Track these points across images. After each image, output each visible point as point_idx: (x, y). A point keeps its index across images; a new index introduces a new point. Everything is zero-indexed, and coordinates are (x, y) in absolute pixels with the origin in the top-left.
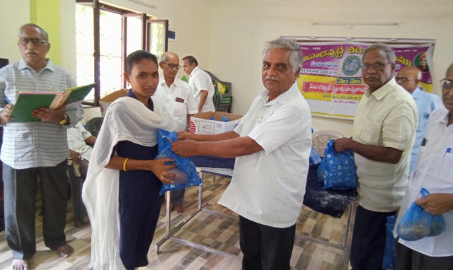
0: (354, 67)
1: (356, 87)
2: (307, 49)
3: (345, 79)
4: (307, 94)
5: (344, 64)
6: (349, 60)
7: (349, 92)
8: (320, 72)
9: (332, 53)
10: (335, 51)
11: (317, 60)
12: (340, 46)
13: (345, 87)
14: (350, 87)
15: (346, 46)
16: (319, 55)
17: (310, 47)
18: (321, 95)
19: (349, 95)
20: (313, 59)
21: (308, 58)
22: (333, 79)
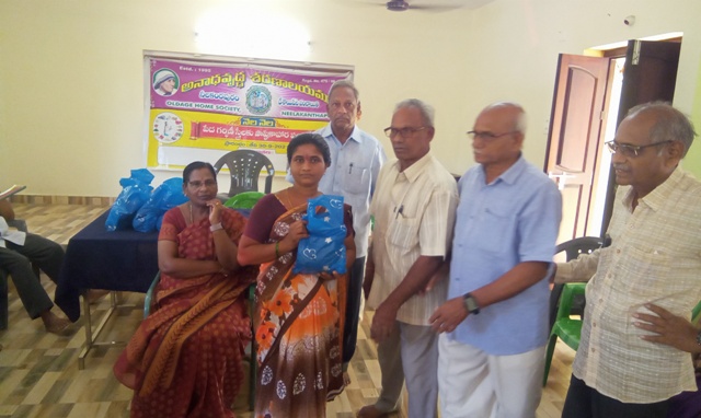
0: (263, 102)
1: (269, 130)
2: (190, 69)
3: (251, 118)
4: (199, 140)
5: (248, 97)
6: (254, 93)
7: (261, 138)
8: (215, 107)
9: (228, 80)
10: (233, 76)
11: (208, 88)
12: (239, 70)
13: (254, 130)
14: (262, 130)
15: (246, 72)
16: (210, 81)
17: (193, 67)
18: (221, 142)
19: (262, 142)
20: (202, 88)
21: (192, 85)
22: (236, 118)
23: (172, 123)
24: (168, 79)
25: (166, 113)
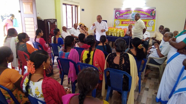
3: (132, 19)
4: (123, 25)
5: (132, 15)
8: (126, 18)
9: (129, 12)
14: (134, 22)
15: (132, 10)
17: (122, 11)
21: (122, 14)
22: (129, 20)
23: (118, 22)
24: (118, 14)
25: (117, 20)
